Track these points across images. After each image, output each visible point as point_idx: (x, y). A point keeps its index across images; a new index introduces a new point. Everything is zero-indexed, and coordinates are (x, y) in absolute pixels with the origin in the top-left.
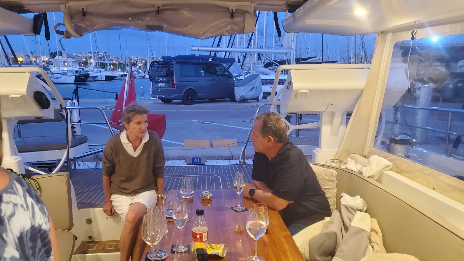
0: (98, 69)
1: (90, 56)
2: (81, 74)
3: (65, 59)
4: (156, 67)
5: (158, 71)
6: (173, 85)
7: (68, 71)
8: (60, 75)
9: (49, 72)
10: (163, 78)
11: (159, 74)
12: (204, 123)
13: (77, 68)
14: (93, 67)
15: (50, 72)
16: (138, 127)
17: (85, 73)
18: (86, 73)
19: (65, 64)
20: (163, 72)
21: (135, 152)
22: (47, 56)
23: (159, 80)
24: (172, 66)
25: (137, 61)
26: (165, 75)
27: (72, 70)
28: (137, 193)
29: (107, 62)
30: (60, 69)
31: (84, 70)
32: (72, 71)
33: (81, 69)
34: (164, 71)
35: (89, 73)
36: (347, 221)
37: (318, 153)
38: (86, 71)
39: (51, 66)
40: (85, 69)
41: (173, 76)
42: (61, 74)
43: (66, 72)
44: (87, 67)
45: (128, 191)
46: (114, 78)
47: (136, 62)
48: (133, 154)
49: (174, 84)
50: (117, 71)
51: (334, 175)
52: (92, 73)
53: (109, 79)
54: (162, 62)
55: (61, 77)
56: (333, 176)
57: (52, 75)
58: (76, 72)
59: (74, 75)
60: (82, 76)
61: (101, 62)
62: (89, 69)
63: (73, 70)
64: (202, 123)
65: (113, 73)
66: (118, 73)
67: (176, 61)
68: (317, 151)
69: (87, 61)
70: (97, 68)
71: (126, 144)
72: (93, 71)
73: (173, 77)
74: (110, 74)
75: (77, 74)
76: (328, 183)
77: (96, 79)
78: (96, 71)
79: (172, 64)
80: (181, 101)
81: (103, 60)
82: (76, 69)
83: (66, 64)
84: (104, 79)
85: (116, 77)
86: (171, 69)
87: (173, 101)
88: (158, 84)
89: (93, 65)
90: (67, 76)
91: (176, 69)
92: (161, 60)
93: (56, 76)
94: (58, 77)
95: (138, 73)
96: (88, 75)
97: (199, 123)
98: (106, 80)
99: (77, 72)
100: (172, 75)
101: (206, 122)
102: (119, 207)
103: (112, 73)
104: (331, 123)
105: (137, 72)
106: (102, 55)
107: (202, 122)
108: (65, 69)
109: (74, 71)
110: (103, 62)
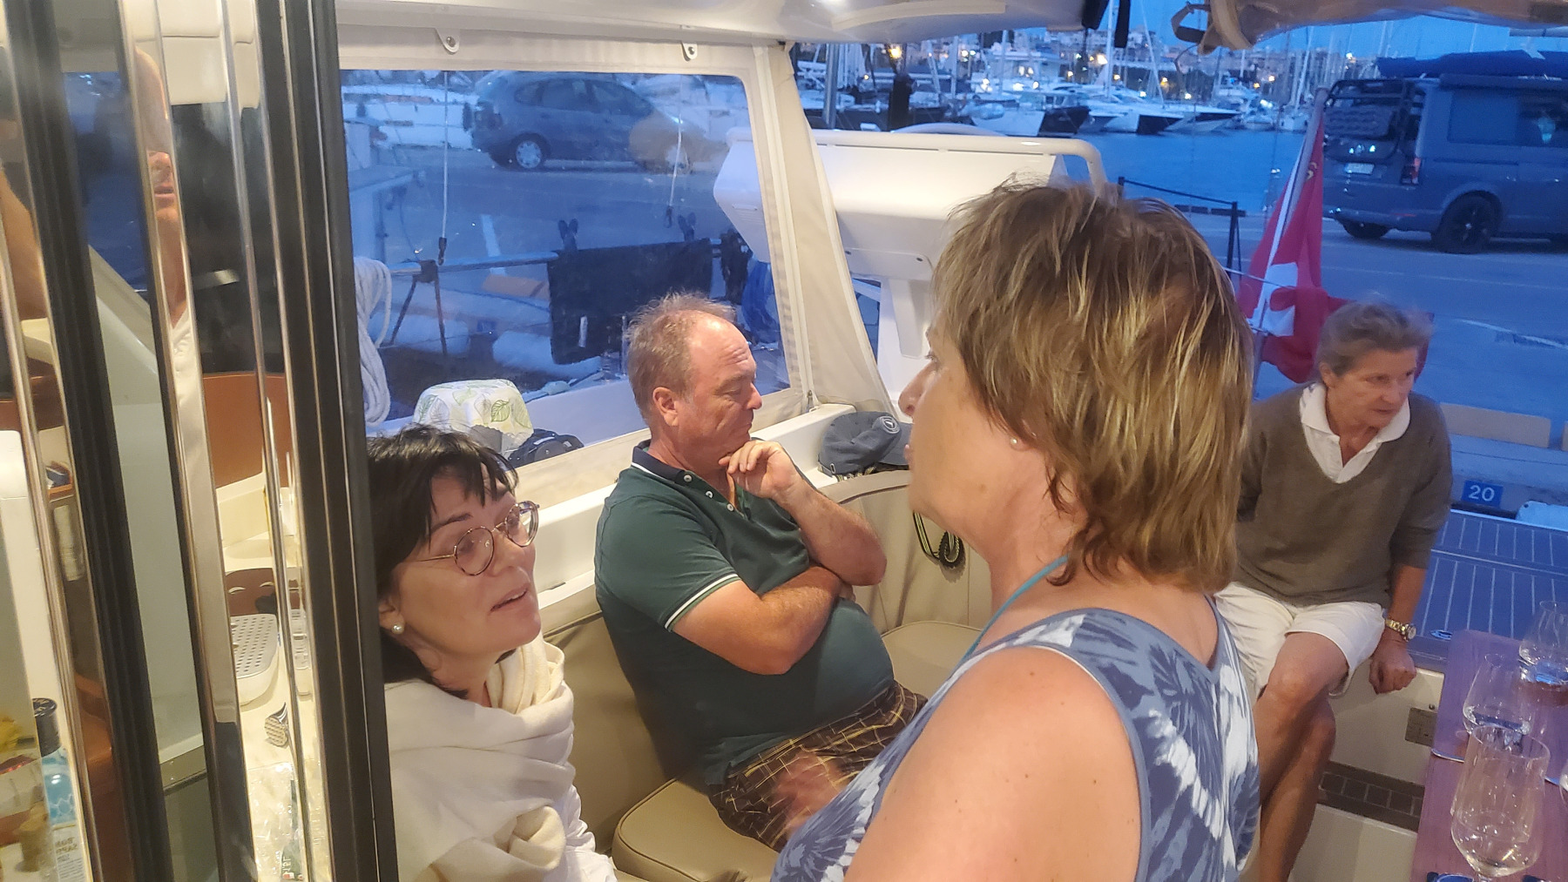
0: (1118, 92)
1: (1098, 43)
2: (1064, 108)
3: (1022, 53)
4: (1352, 101)
5: (1357, 116)
6: (1407, 172)
7: (1026, 95)
8: (999, 107)
9: (970, 96)
10: (1367, 143)
11: (1357, 128)
12: (1524, 342)
13: (1052, 86)
14: (1104, 84)
15: (974, 97)
16: (1373, 393)
17: (1075, 102)
18: (1079, 103)
19: (1018, 71)
20: (1374, 123)
21: (1344, 465)
22: (968, 43)
23: (1352, 151)
24: (1417, 98)
25: (1256, 66)
26: (1383, 133)
27: (1037, 91)
28: (1315, 599)
29: (1154, 67)
30: (1004, 88)
31: (1073, 91)
32: (1037, 94)
33: (1066, 88)
34: (1381, 117)
35: (1089, 103)
38: (1080, 96)
39: (975, 78)
40: (1077, 91)
41: (1414, 138)
42: (1004, 106)
43: (1018, 97)
44: (1084, 84)
45: (1289, 589)
46: (1167, 126)
47: (1252, 68)
48: (1333, 472)
49: (1414, 168)
50: (1179, 100)
52: (1098, 103)
53: (1151, 126)
54: (1380, 84)
55: (1001, 116)
57: (977, 108)
58: (1050, 99)
59: (1042, 110)
60: (1065, 112)
61: (1131, 65)
62: (1090, 91)
63: (1042, 91)
64: (1516, 339)
65: (1166, 106)
66: (1183, 108)
67: (1438, 80)
69: (1084, 60)
70: (1114, 88)
71: (1317, 435)
72: (1101, 98)
73: (1415, 144)
74: (1155, 110)
75: (1050, 106)
77: (1109, 125)
78: (1112, 98)
79: (1422, 93)
80: (1426, 236)
81: (1139, 60)
82: (1049, 89)
83: (1022, 70)
84: (1135, 127)
85: (1173, 121)
86: (1414, 111)
87: (1393, 233)
88: (1345, 165)
89: (1105, 75)
90: (1021, 112)
91: (1433, 113)
92: (1376, 74)
93: (988, 110)
94: (995, 113)
95: (1255, 109)
96: (1086, 110)
97: (1500, 336)
98: (1138, 132)
99: (1052, 98)
100: (1412, 134)
101: (1533, 339)
102: (1243, 628)
103: (1164, 107)
105: (1251, 106)
106: (1139, 41)
107: (1514, 335)
108: (1018, 87)
109: (1044, 94)
110: (1138, 65)
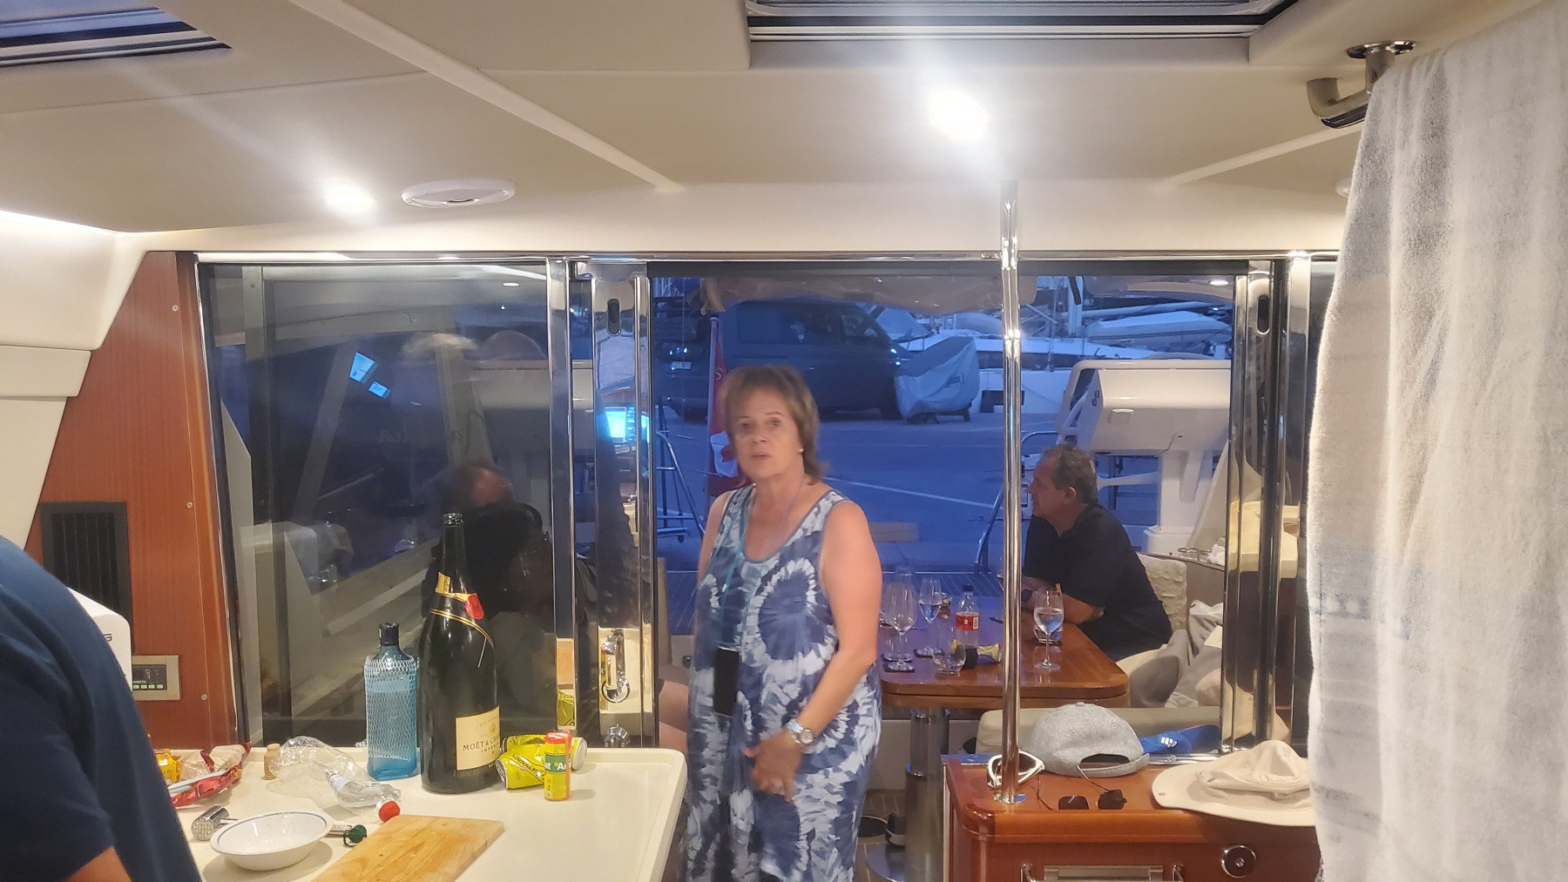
11: (673, 334)
20: (684, 329)
23: (671, 353)
26: (689, 337)
36: (1197, 640)
37: (1152, 535)
51: (1182, 571)
56: (1178, 574)
68: (1152, 532)
76: (1170, 587)
88: (671, 364)
104: (1181, 474)
